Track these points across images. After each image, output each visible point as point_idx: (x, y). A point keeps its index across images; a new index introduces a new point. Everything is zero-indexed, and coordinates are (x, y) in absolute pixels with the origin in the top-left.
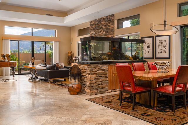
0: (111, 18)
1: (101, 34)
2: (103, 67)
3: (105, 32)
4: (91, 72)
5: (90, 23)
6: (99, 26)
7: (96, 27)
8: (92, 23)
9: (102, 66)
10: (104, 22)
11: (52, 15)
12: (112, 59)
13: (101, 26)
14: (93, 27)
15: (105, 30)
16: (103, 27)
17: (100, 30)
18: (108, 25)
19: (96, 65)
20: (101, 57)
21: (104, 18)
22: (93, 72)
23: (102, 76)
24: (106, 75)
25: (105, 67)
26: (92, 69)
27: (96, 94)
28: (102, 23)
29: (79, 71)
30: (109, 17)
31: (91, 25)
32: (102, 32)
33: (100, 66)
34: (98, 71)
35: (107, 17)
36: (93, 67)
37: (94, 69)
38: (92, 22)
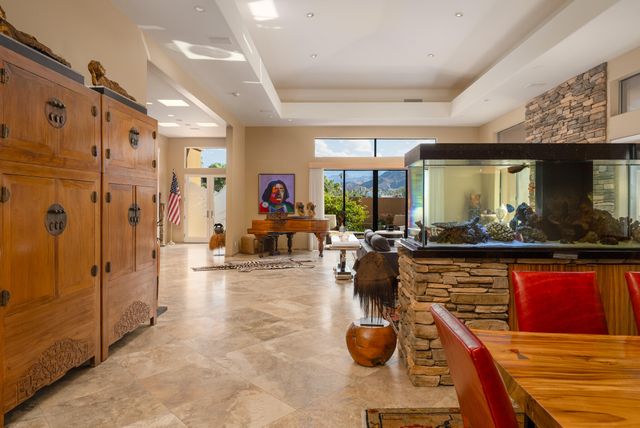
0: (593, 79)
1: (558, 137)
2: (481, 272)
3: (571, 132)
4: (421, 290)
5: (527, 107)
6: (555, 112)
7: (543, 120)
8: (531, 108)
9: (474, 265)
10: (570, 98)
11: (420, 101)
12: (536, 239)
13: (559, 112)
14: (535, 118)
15: (574, 122)
16: (567, 113)
17: (556, 127)
18: (584, 104)
19: (445, 262)
20: (476, 228)
21: (570, 83)
22: (429, 292)
23: (477, 311)
24: (495, 309)
25: (494, 272)
26: (423, 277)
27: (440, 384)
28: (562, 101)
29: (381, 277)
30: (586, 77)
31: (529, 113)
32: (564, 130)
33: (462, 265)
34: (454, 286)
35: (580, 77)
36: (426, 269)
37: (436, 277)
38: (532, 104)
